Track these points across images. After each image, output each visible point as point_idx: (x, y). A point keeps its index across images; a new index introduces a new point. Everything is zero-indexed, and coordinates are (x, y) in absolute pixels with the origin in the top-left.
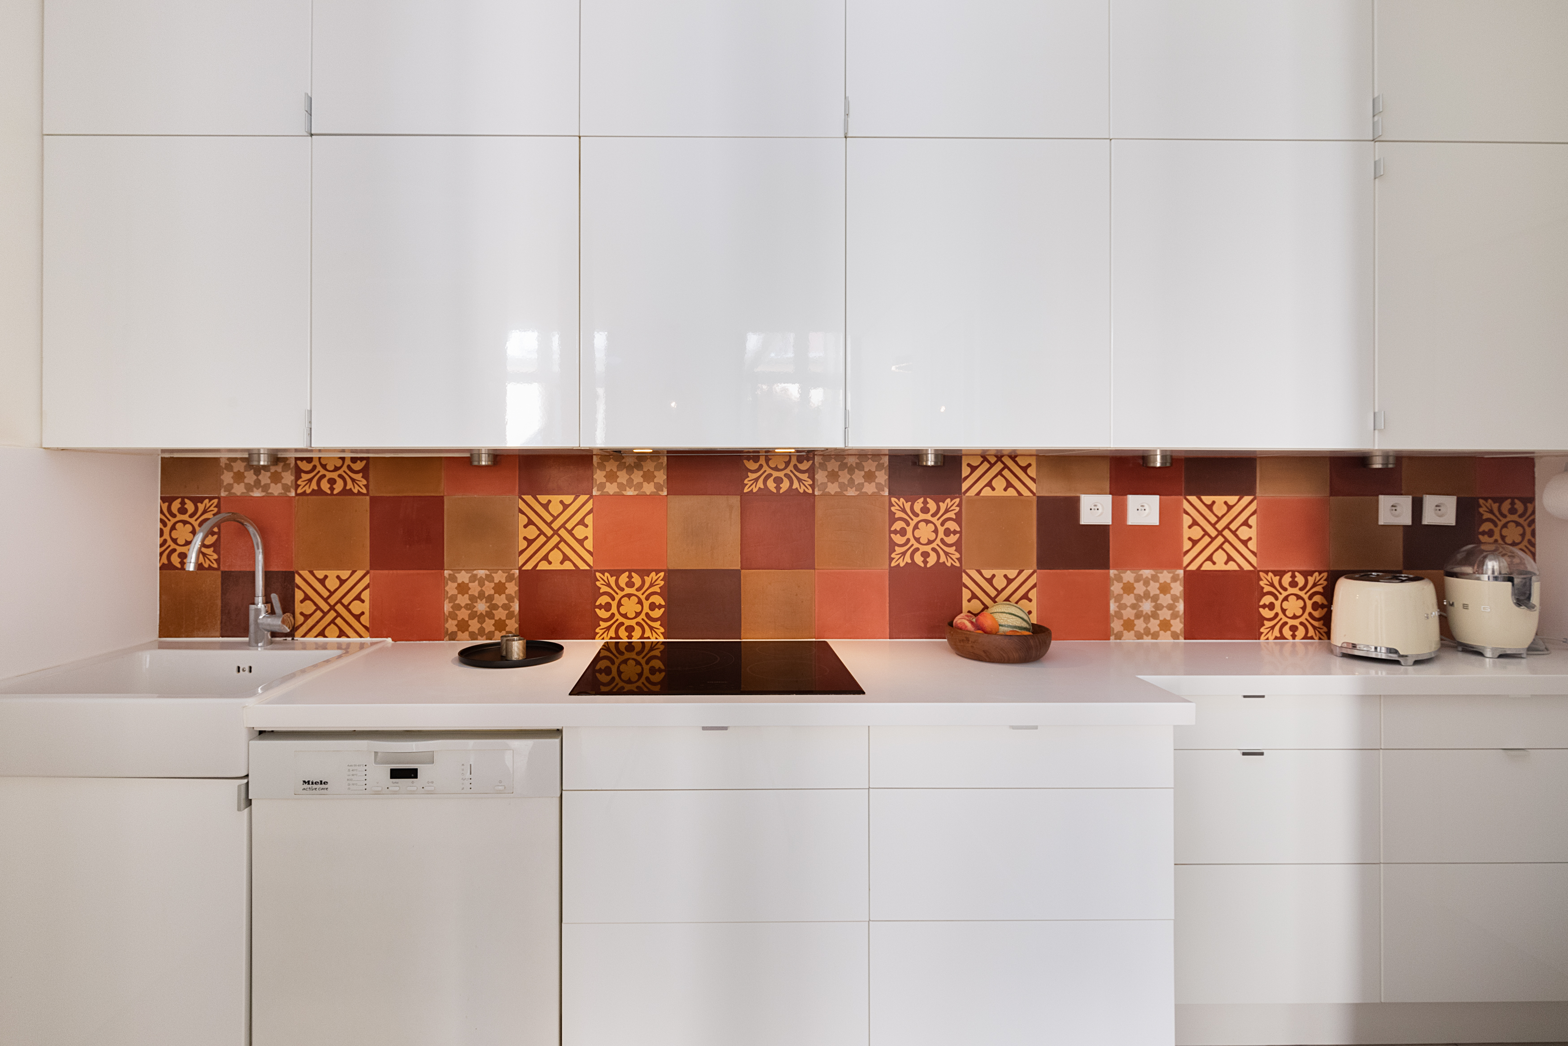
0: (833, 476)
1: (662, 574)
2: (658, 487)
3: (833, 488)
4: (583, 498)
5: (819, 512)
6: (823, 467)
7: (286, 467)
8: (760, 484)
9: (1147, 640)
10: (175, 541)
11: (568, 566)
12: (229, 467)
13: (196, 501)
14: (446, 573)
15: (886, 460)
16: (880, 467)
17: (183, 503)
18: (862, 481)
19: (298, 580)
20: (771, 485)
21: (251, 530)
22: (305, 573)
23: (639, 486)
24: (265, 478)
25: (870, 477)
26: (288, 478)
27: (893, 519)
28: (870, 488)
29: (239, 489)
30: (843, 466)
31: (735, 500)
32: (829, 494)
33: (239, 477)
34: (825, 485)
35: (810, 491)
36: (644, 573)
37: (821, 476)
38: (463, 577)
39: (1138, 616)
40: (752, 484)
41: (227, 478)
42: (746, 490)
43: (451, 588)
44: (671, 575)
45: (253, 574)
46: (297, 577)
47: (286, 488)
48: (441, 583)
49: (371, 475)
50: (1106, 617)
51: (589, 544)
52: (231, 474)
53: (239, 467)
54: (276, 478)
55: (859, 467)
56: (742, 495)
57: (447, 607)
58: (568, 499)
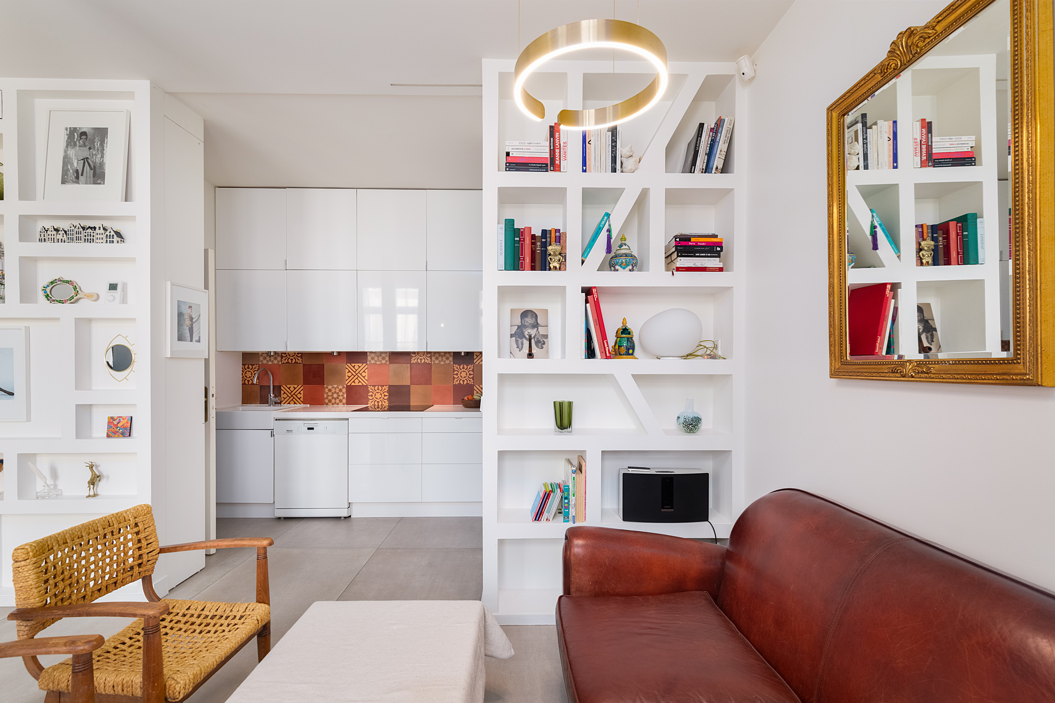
0: (437, 358)
1: (387, 386)
2: (387, 361)
4: (365, 364)
5: (433, 369)
6: (434, 356)
7: (278, 356)
8: (416, 361)
10: (246, 377)
11: (360, 384)
12: (262, 355)
13: (252, 365)
14: (325, 386)
15: (452, 354)
16: (450, 356)
17: (248, 366)
18: (445, 360)
19: (282, 388)
20: (419, 361)
21: (269, 373)
22: (284, 386)
23: (381, 361)
24: (272, 359)
25: (447, 359)
26: (279, 359)
27: (454, 371)
29: (265, 362)
30: (440, 356)
31: (409, 365)
32: (436, 363)
33: (265, 358)
34: (435, 361)
35: (430, 363)
36: (382, 386)
37: (433, 358)
38: (330, 387)
41: (261, 358)
42: (412, 362)
43: (326, 390)
44: (390, 386)
45: (269, 387)
46: (282, 387)
47: (278, 362)
48: (324, 388)
49: (303, 357)
51: (366, 378)
52: (262, 357)
53: (265, 355)
54: (276, 359)
55: (445, 356)
56: (411, 364)
57: (325, 396)
58: (360, 365)
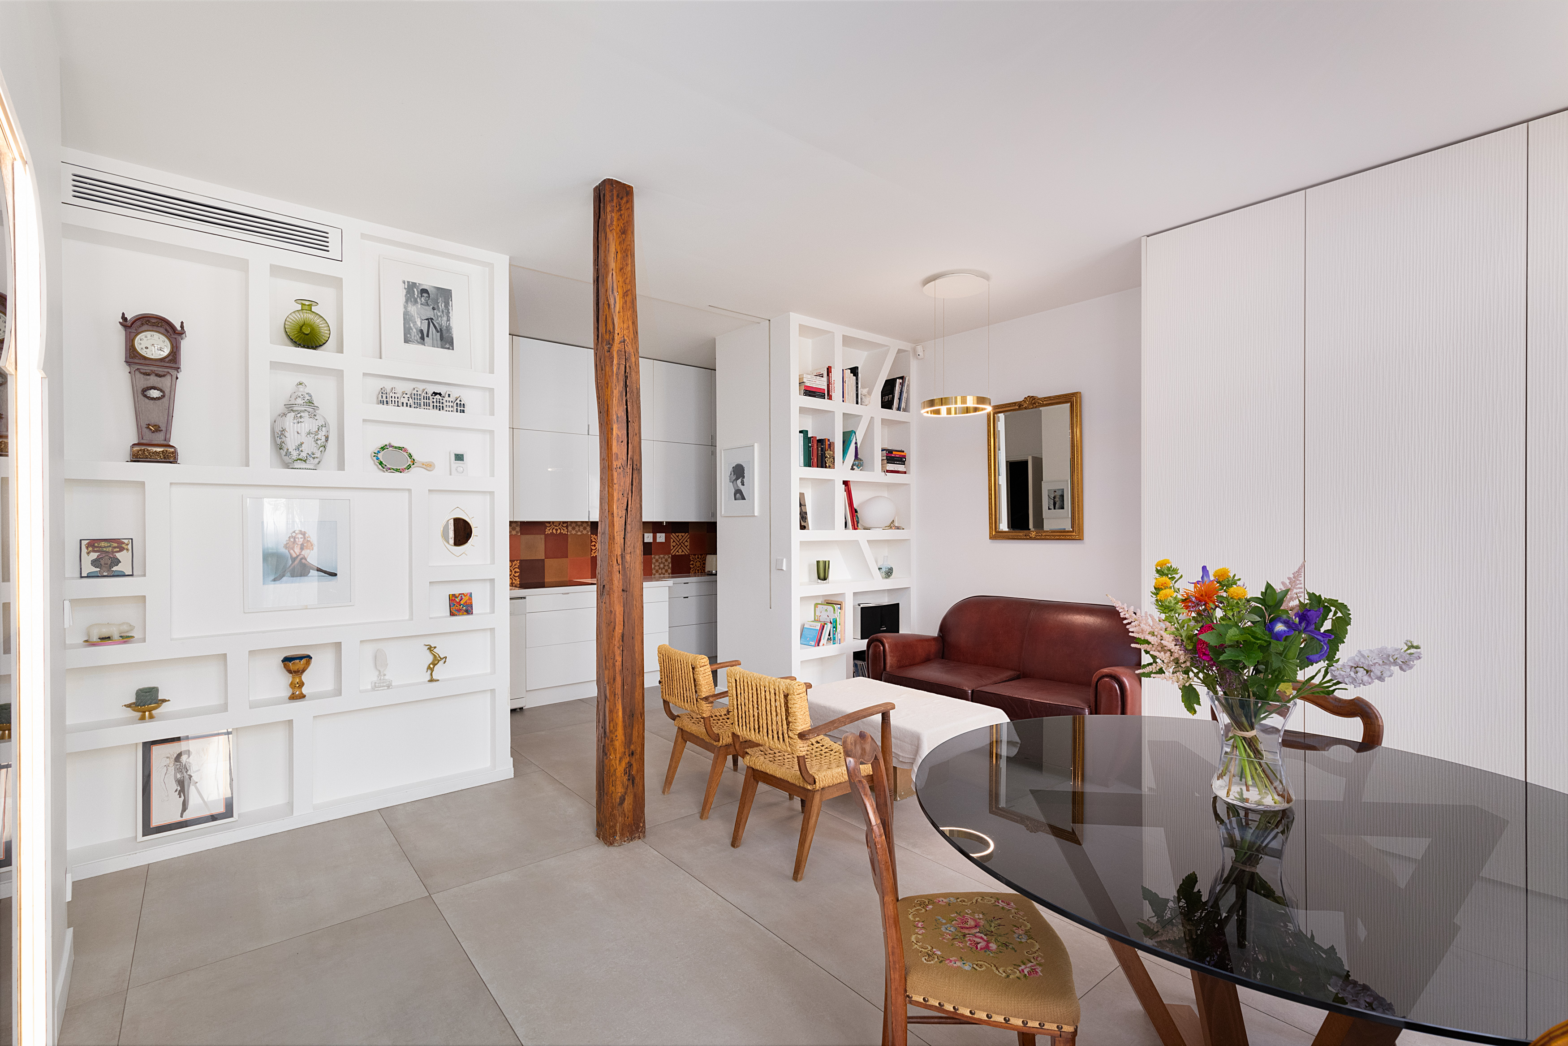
0: (574, 528)
2: (517, 532)
3: (574, 532)
5: (569, 540)
6: (571, 525)
8: (551, 531)
9: (662, 576)
15: (590, 523)
16: (588, 525)
20: (554, 531)
25: (585, 529)
27: (592, 542)
28: (585, 532)
30: (576, 525)
31: (543, 536)
34: (571, 531)
35: (566, 533)
37: (570, 528)
39: (659, 569)
40: (548, 531)
44: (521, 561)
50: (651, 569)
55: (582, 525)
56: (545, 534)
